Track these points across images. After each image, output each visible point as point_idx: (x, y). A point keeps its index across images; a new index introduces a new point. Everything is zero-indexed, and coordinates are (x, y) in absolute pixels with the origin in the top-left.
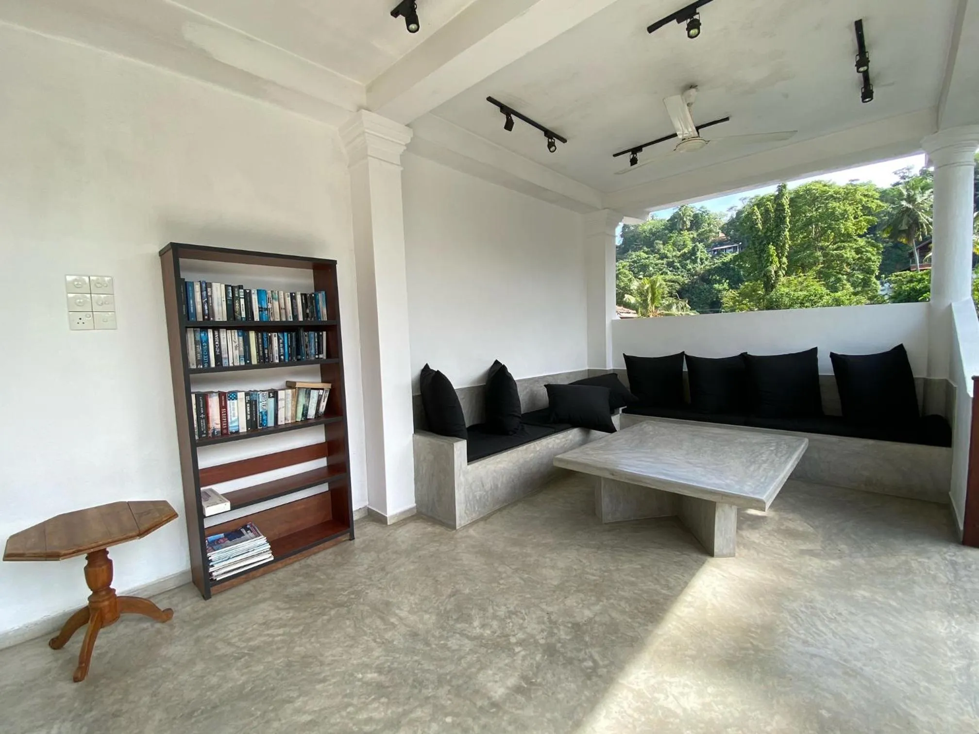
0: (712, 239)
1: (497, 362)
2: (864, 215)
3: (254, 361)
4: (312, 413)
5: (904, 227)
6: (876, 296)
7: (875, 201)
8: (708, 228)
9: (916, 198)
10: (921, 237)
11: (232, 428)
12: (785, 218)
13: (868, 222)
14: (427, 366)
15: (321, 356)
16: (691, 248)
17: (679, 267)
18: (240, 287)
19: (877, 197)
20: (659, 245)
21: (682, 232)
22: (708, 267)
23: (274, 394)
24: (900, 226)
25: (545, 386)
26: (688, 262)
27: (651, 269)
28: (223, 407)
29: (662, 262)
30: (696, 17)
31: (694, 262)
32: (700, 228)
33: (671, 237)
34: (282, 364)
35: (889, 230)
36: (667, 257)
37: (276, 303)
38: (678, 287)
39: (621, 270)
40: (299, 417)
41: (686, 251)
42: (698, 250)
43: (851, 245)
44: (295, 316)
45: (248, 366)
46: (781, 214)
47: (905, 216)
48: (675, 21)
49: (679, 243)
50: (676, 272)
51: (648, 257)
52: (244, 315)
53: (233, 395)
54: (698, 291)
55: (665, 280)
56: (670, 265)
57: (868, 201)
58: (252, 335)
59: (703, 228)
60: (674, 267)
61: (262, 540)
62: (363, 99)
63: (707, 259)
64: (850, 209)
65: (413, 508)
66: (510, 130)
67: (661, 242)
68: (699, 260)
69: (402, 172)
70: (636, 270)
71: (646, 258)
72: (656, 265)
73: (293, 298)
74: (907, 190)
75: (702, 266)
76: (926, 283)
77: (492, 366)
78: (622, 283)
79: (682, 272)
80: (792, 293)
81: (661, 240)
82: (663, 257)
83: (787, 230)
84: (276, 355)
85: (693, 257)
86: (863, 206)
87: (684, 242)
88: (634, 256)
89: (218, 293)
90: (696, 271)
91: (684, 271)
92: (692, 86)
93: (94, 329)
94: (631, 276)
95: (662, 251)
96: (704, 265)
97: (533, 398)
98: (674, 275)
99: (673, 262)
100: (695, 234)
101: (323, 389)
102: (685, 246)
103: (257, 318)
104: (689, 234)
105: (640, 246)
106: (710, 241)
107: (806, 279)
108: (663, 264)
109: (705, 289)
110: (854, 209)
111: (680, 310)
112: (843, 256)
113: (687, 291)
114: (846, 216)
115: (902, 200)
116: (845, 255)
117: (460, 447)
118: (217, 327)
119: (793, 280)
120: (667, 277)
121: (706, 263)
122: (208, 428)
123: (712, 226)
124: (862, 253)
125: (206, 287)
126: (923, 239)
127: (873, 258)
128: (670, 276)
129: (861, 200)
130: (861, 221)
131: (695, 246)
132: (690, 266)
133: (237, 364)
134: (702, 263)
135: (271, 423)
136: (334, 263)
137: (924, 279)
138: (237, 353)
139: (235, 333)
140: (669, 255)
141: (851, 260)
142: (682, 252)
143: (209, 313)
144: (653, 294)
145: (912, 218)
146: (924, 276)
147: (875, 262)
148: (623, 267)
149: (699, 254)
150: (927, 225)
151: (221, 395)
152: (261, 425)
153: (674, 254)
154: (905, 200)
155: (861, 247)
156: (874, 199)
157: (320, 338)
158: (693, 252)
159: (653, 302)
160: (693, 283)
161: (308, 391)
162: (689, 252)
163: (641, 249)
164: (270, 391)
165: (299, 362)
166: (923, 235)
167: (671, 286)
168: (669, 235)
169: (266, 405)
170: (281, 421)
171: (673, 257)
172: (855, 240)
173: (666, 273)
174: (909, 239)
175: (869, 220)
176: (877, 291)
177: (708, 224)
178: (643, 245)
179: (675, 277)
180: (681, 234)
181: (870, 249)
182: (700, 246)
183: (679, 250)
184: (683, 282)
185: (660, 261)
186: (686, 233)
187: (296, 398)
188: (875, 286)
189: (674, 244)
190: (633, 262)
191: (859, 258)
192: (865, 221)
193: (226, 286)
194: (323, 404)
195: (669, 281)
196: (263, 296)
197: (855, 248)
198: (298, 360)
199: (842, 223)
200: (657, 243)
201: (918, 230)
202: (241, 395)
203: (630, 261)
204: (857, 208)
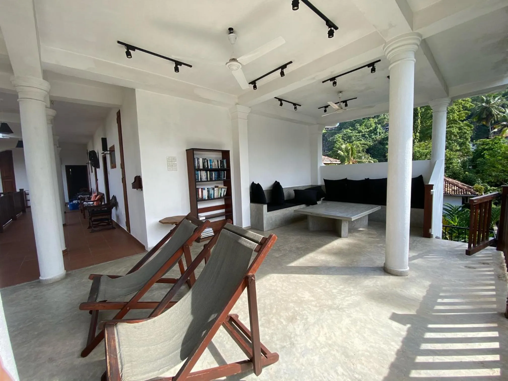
0: (386, 122)
1: (276, 181)
2: (464, 110)
3: (209, 180)
4: (222, 195)
5: (484, 116)
6: (469, 152)
7: (469, 103)
8: (383, 117)
9: (491, 101)
10: (493, 121)
11: (204, 198)
12: (418, 113)
13: (466, 113)
14: (253, 182)
15: (225, 178)
16: (374, 127)
17: (368, 137)
18: (206, 159)
19: (470, 101)
20: (358, 126)
21: (370, 119)
22: (383, 137)
23: (213, 189)
24: (482, 115)
25: (294, 190)
26: (373, 134)
27: (353, 138)
28: (202, 192)
29: (359, 134)
30: (335, 81)
31: (376, 134)
32: (379, 117)
33: (364, 121)
34: (215, 180)
35: (477, 118)
36: (362, 132)
37: (214, 163)
38: (367, 147)
39: (338, 139)
40: (219, 196)
41: (372, 129)
42: (378, 128)
43: (456, 125)
44: (218, 167)
45: (207, 181)
46: (416, 112)
47: (485, 110)
48: (329, 81)
49: (368, 125)
50: (366, 139)
51: (352, 132)
52: (206, 167)
53: (204, 189)
54: (378, 149)
55: (360, 144)
56: (363, 136)
57: (465, 103)
58: (208, 172)
59: (381, 117)
60: (365, 137)
61: (211, 229)
62: (237, 101)
63: (382, 133)
64: (455, 107)
65: (250, 226)
66: (282, 106)
67: (359, 125)
68: (378, 133)
69: (248, 121)
70: (345, 139)
71: (351, 133)
72: (356, 136)
73: (218, 162)
74: (486, 97)
75: (380, 137)
76: (491, 145)
77: (275, 183)
78: (338, 146)
79: (369, 139)
80: (421, 151)
81: (358, 123)
82: (360, 132)
83: (419, 119)
84: (214, 178)
85: (375, 132)
86: (463, 105)
87: (371, 124)
88: (344, 132)
89: (201, 161)
90: (377, 139)
91: (370, 139)
92: (341, 92)
93: (173, 171)
94: (342, 142)
95: (359, 129)
96: (381, 136)
97: (289, 195)
98: (365, 141)
99: (365, 134)
100: (376, 120)
101: (225, 188)
102: (371, 126)
103: (209, 168)
104: (373, 120)
105: (348, 126)
106: (385, 123)
107: (428, 144)
108: (359, 135)
109: (381, 148)
110: (457, 107)
111: (367, 159)
112: (451, 131)
113: (372, 149)
114: (453, 111)
115: (483, 102)
116: (453, 131)
117: (265, 207)
118: (201, 170)
119: (422, 144)
120: (361, 142)
121: (382, 135)
122: (199, 197)
123: (386, 116)
124: (462, 129)
125: (198, 159)
126: (494, 122)
127: (468, 132)
128: (363, 141)
129: (461, 103)
130: (462, 113)
131: (376, 126)
132: (374, 137)
133: (205, 180)
134: (380, 135)
135: (213, 197)
136: (229, 151)
137: (489, 143)
138: (205, 177)
139: (205, 172)
140: (363, 131)
141: (456, 133)
142: (369, 129)
143: (199, 166)
144: (352, 151)
145: (488, 112)
146: (489, 142)
147: (469, 134)
148: (339, 137)
149: (378, 130)
150: (496, 115)
151: (202, 188)
152: (211, 197)
153: (365, 130)
154: (485, 102)
155: (462, 127)
156: (469, 102)
157: (224, 173)
158: (375, 129)
159: (352, 156)
160: (375, 145)
161: (222, 188)
162: (373, 129)
163: (348, 128)
164: (212, 188)
165: (219, 180)
166: (494, 120)
167: (364, 147)
168: (363, 121)
169: (211, 192)
170: (215, 197)
171: (364, 132)
172: (459, 123)
173: (361, 140)
174: (487, 122)
175: (466, 112)
176: (469, 149)
177: (384, 115)
178: (350, 126)
179: (365, 142)
180: (369, 120)
181: (466, 128)
182: (379, 126)
183: (368, 129)
184: (370, 145)
185: (358, 134)
186: (372, 119)
187: (218, 190)
188: (468, 146)
189: (365, 125)
190: (344, 135)
191: (460, 132)
192: (464, 113)
193: (203, 159)
194: (225, 193)
195: (363, 144)
196: (211, 161)
197: (459, 127)
198: (219, 179)
199: (451, 114)
200: (356, 125)
201: (492, 117)
202: (206, 189)
203: (343, 134)
204: (459, 107)
